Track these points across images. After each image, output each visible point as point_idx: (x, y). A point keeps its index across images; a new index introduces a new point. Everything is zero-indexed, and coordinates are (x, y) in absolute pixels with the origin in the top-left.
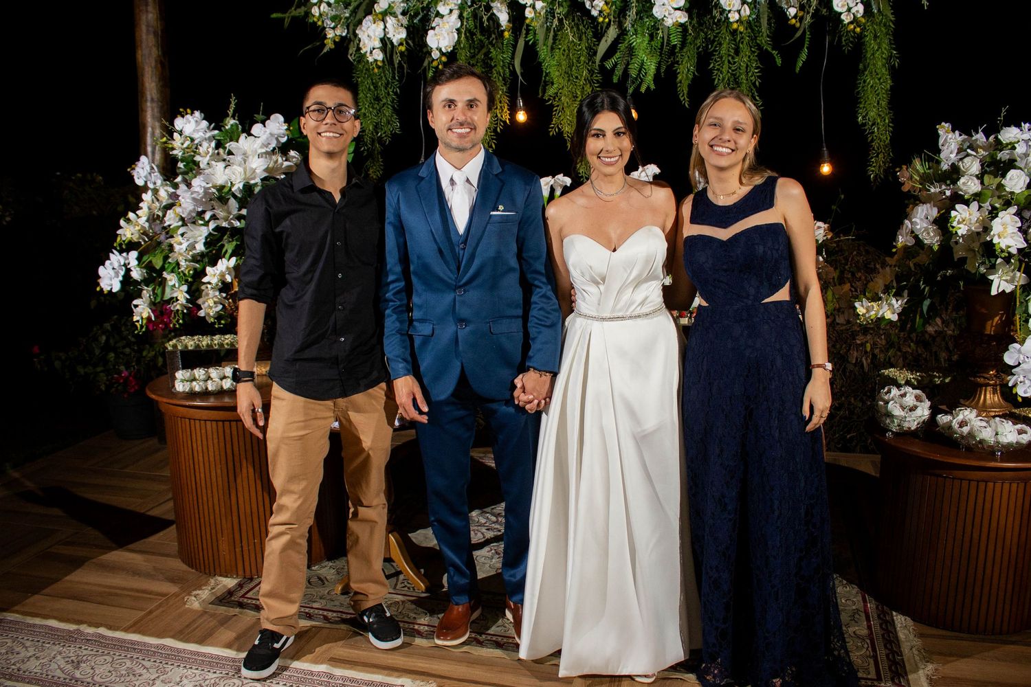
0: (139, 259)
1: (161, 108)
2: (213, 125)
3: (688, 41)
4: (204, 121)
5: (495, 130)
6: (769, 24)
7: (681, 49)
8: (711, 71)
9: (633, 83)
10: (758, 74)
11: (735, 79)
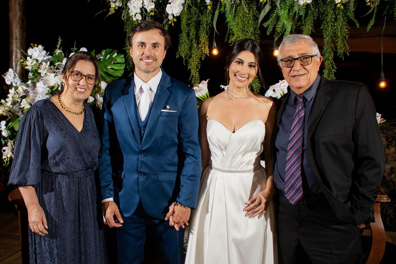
0: (6, 125)
1: (21, 42)
2: (49, 52)
3: (309, 13)
4: (44, 51)
5: (201, 59)
6: (354, 5)
7: (305, 17)
8: (322, 30)
9: (277, 35)
10: (347, 32)
11: (334, 35)
